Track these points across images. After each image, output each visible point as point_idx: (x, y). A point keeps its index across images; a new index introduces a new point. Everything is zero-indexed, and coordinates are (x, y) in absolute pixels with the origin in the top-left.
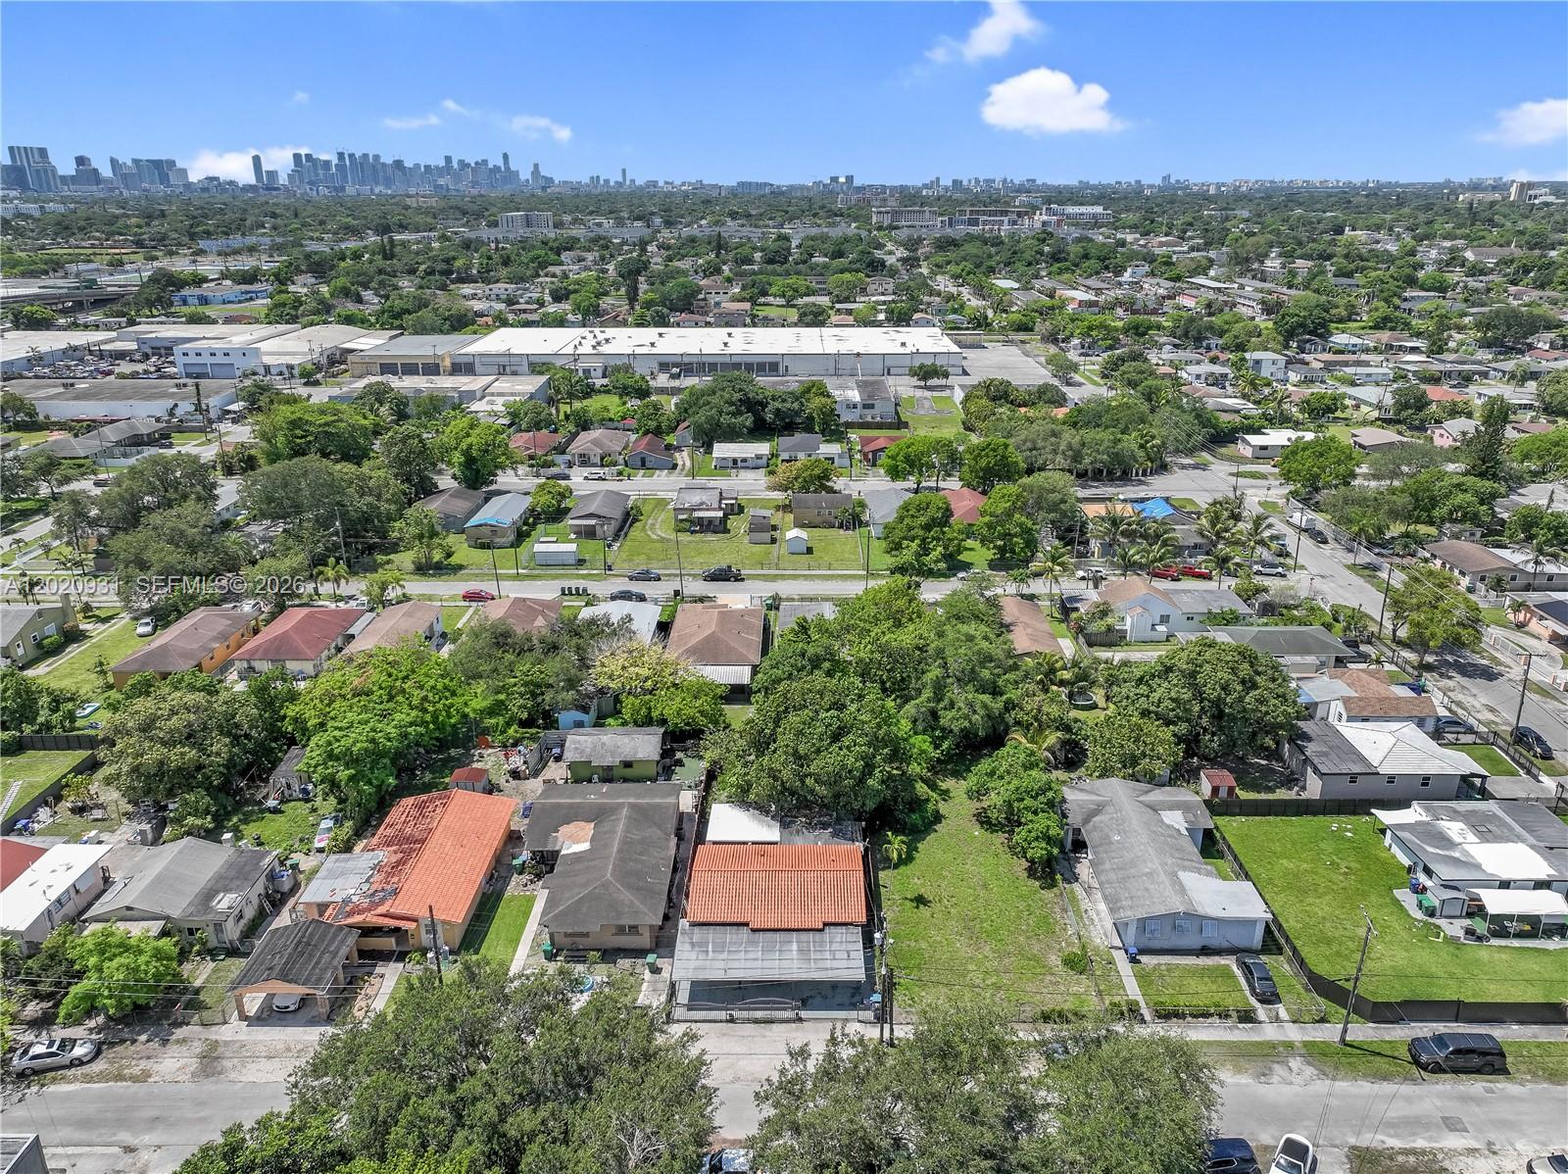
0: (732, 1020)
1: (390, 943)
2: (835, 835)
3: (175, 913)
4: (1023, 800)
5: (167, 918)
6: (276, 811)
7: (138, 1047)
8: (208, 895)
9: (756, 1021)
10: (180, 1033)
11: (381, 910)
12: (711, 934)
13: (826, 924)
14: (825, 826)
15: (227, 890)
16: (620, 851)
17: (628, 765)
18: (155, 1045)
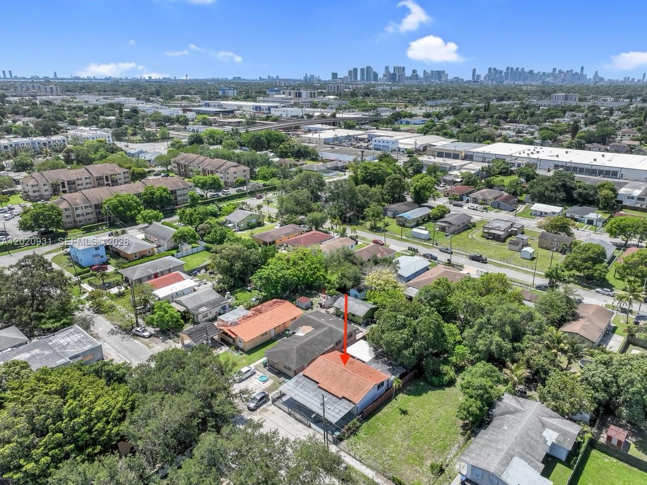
0: (290, 414)
1: (231, 341)
2: (389, 370)
3: (189, 307)
4: (469, 388)
5: (187, 309)
6: (250, 291)
7: (158, 340)
8: (201, 306)
9: (297, 419)
10: (169, 341)
11: (229, 328)
12: (306, 381)
13: (344, 398)
14: (390, 364)
15: (206, 307)
16: (309, 341)
17: (353, 315)
18: (161, 341)
